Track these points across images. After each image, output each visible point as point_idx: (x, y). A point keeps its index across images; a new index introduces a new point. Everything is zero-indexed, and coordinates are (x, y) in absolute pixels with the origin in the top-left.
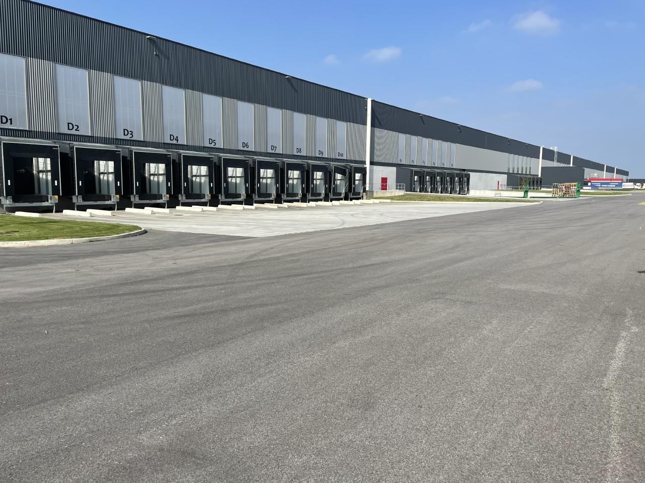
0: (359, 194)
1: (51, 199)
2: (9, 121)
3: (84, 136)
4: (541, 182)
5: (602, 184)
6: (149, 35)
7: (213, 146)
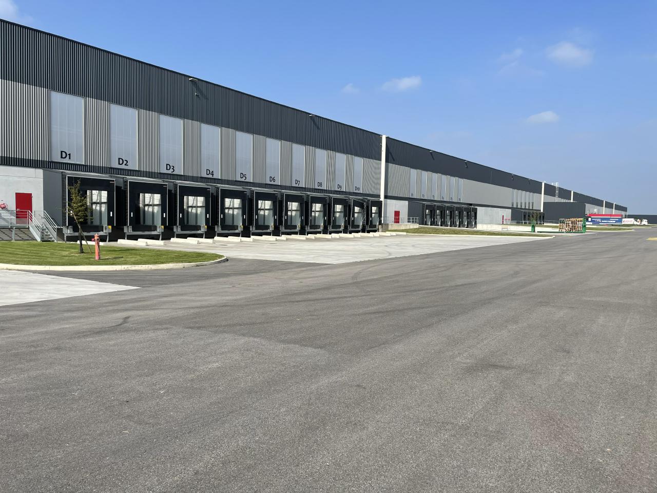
0: (375, 226)
1: (106, 229)
2: (68, 156)
3: (132, 170)
4: (543, 217)
5: (602, 219)
6: (191, 77)
7: (244, 180)
